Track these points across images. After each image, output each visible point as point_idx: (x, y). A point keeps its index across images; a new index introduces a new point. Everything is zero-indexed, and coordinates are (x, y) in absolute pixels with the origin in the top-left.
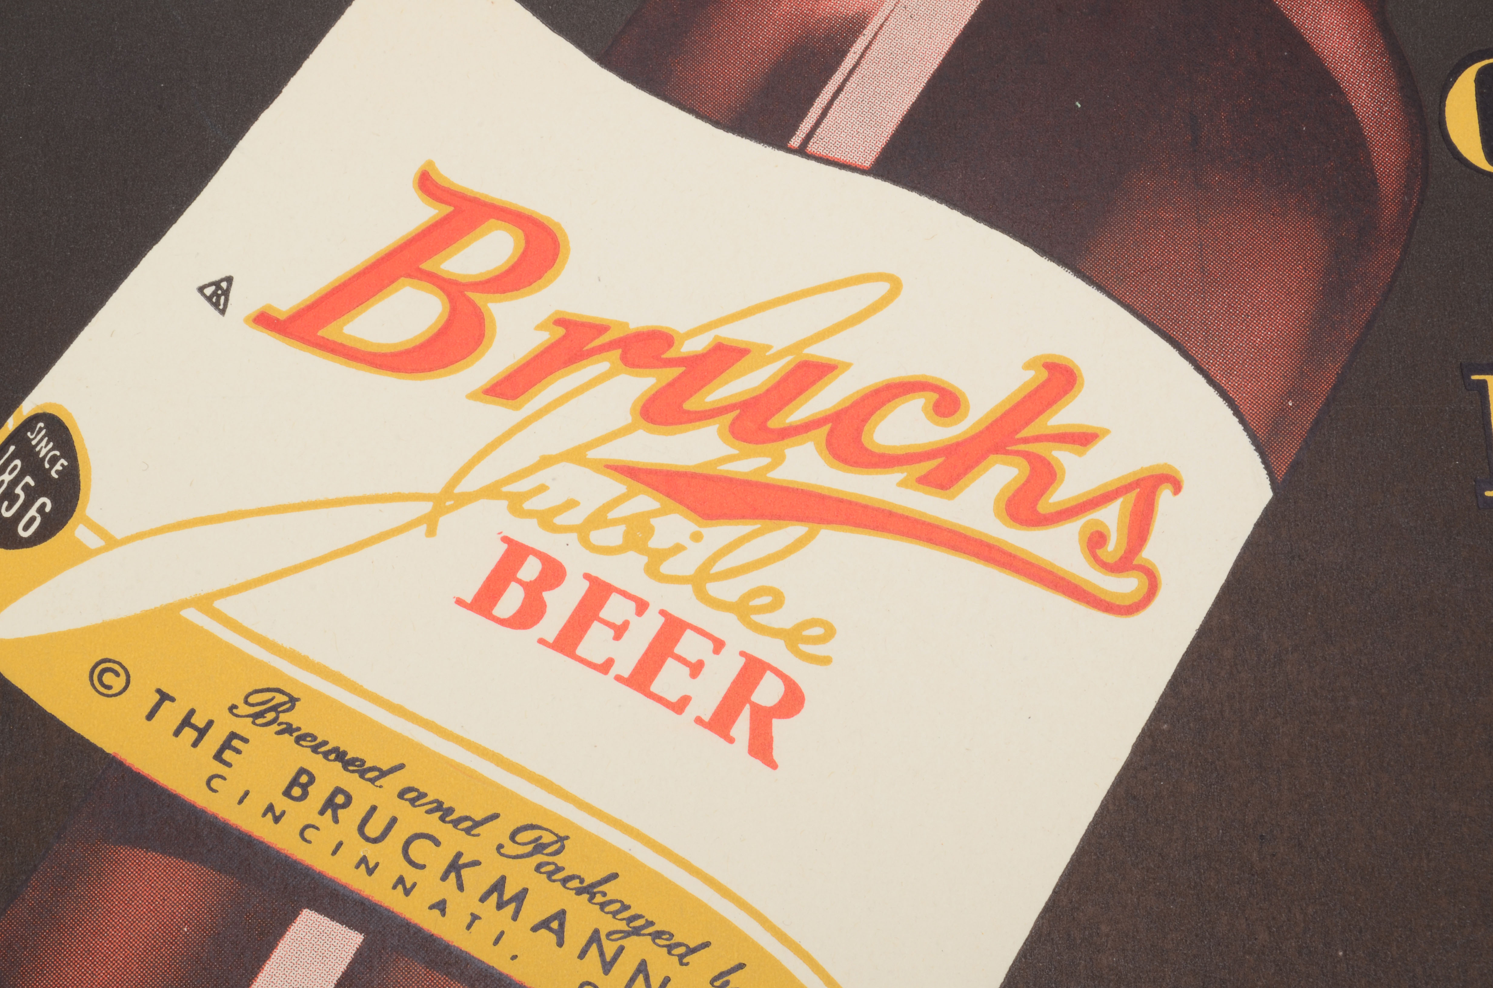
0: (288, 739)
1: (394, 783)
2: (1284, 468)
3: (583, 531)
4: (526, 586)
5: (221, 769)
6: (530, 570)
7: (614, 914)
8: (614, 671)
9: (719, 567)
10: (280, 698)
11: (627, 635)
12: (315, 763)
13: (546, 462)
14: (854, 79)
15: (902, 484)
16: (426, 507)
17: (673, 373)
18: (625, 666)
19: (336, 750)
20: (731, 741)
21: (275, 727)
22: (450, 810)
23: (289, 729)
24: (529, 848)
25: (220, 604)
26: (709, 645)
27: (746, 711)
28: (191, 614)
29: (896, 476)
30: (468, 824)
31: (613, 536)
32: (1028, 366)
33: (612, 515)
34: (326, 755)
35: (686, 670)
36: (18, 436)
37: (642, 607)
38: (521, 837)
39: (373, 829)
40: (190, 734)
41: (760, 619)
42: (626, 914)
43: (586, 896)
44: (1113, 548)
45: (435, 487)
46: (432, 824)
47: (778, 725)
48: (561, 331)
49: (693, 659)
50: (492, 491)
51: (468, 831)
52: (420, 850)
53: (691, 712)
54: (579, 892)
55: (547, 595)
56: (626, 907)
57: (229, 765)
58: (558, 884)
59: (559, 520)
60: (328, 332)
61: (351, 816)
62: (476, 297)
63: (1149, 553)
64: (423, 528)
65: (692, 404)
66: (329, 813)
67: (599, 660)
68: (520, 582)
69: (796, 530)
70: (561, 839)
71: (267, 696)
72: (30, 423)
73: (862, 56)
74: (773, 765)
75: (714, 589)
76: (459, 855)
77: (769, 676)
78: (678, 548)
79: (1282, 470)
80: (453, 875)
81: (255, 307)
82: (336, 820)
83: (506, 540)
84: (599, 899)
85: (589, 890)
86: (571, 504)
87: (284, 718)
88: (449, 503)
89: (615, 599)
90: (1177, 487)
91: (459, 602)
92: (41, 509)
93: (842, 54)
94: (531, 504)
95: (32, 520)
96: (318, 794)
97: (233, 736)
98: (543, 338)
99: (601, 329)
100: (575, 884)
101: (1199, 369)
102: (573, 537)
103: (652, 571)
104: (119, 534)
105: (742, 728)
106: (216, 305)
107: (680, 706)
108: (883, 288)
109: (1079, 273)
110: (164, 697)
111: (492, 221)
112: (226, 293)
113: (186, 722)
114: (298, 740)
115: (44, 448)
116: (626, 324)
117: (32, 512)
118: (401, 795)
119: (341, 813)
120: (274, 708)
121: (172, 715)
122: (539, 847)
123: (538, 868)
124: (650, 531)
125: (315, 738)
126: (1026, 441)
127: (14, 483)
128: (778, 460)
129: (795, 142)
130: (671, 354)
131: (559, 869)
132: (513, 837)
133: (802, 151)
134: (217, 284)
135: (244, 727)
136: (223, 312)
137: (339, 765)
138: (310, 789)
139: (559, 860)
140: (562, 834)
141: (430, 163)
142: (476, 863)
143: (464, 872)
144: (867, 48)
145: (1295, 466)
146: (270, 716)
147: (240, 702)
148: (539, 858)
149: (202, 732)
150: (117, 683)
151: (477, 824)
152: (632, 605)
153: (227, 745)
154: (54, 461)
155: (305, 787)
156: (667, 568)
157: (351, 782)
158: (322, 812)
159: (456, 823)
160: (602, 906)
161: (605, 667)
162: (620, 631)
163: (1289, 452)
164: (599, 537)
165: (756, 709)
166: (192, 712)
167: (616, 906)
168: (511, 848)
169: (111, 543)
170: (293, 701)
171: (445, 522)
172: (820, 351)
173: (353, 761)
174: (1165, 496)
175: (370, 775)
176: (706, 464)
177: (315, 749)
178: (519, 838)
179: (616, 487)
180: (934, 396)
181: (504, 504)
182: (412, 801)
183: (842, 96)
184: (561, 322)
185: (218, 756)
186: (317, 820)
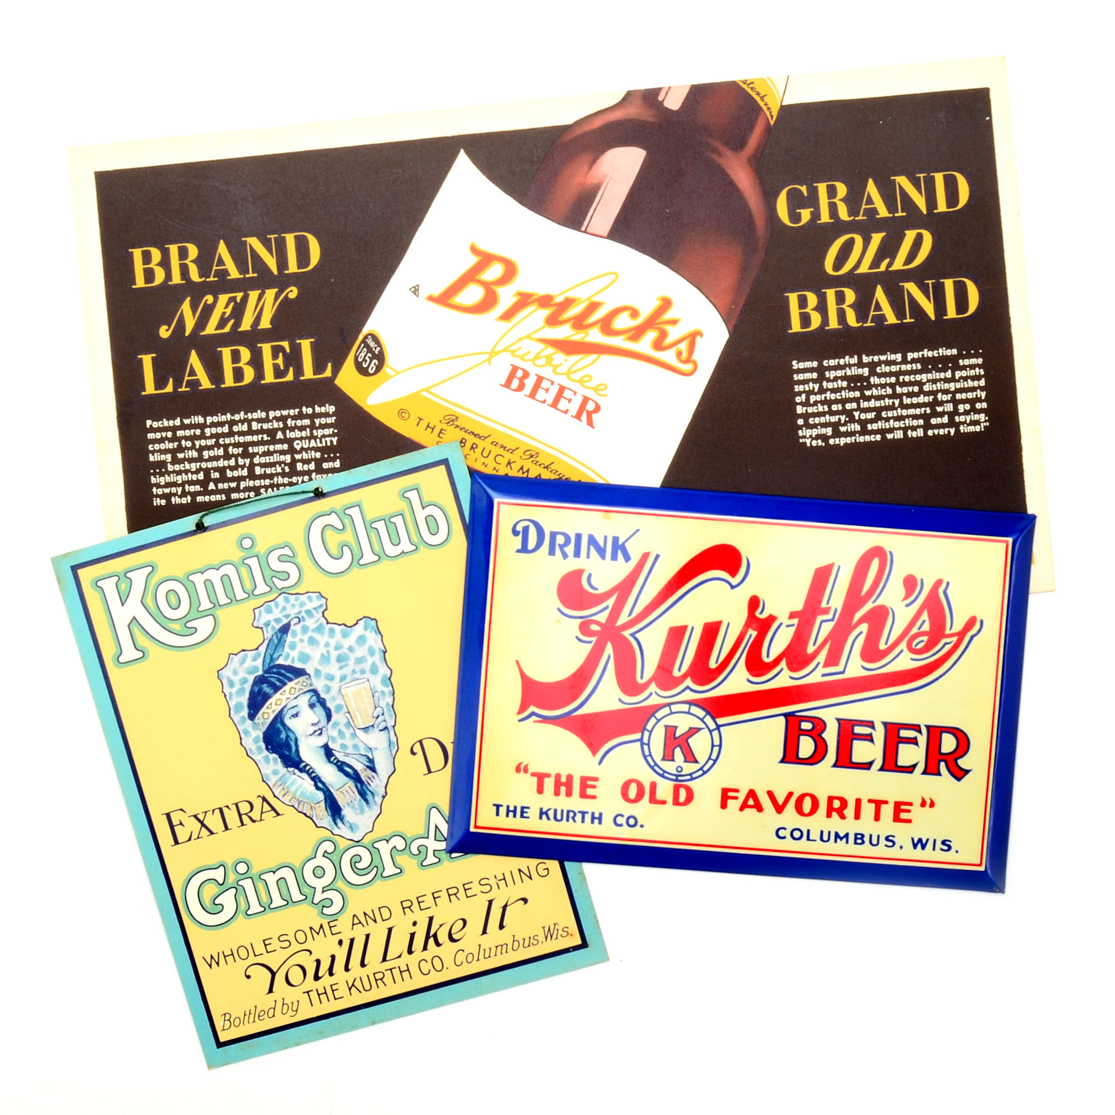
0: (458, 429)
1: (489, 440)
2: (732, 327)
3: (533, 360)
4: (519, 379)
5: (440, 440)
6: (519, 374)
7: (554, 473)
8: (547, 403)
9: (573, 370)
10: (454, 417)
11: (549, 392)
12: (466, 436)
13: (520, 339)
14: (599, 206)
15: (624, 340)
16: (487, 356)
17: (553, 309)
18: (550, 401)
19: (471, 432)
20: (581, 421)
21: (453, 426)
22: (505, 447)
23: (457, 427)
24: (529, 456)
25: (432, 390)
26: (573, 393)
27: (585, 413)
28: (424, 394)
29: (622, 337)
30: (511, 451)
31: (541, 362)
32: (657, 300)
33: (541, 355)
34: (469, 433)
35: (567, 401)
36: (364, 341)
37: (552, 383)
38: (526, 453)
39: (485, 454)
40: (429, 430)
41: (586, 384)
42: (558, 473)
43: (546, 469)
44: (684, 355)
45: (489, 350)
46: (501, 451)
47: (594, 416)
48: (519, 297)
49: (568, 398)
50: (505, 350)
51: (512, 453)
52: (499, 459)
53: (570, 413)
54: (544, 468)
55: (525, 381)
56: (557, 472)
57: (442, 438)
58: (538, 467)
59: (526, 358)
60: (450, 301)
61: (479, 451)
62: (494, 287)
63: (695, 357)
64: (487, 363)
65: (560, 319)
66: (472, 450)
67: (542, 400)
68: (517, 378)
69: (594, 356)
70: (537, 453)
71: (450, 417)
72: (366, 337)
73: (601, 197)
74: (593, 427)
75: (572, 376)
76: (510, 460)
77: (590, 401)
78: (561, 364)
79: (731, 330)
80: (509, 466)
81: (427, 295)
82: (474, 452)
83: (512, 365)
84: (549, 470)
85: (547, 467)
86: (529, 353)
87: (455, 423)
88: (494, 354)
89: (544, 381)
90: (701, 335)
91: (501, 385)
92: (375, 364)
93: (595, 197)
94: (517, 353)
95: (373, 367)
96: (469, 445)
97: (442, 430)
98: (515, 299)
99: (530, 295)
100: (542, 466)
101: (707, 297)
102: (531, 363)
103: (554, 372)
104: (399, 370)
105: (584, 417)
106: (415, 294)
107: (566, 412)
108: (613, 277)
109: (670, 268)
110: (421, 419)
111: (495, 262)
112: (418, 290)
113: (428, 426)
114: (461, 429)
115: (372, 344)
116: (538, 294)
117: (372, 365)
118: (492, 443)
119: (475, 450)
120: (452, 421)
121: (423, 424)
122: (532, 456)
123: (532, 462)
124: (552, 359)
125: (465, 429)
126: (658, 324)
127: (365, 356)
128: (587, 334)
129: (583, 229)
130: (553, 302)
131: (538, 462)
132: (524, 453)
133: (585, 232)
134: (414, 287)
135: (444, 427)
136: (418, 296)
137: (473, 436)
138: (466, 444)
139: (537, 459)
140: (537, 451)
141: (473, 243)
142: (514, 462)
143: (512, 464)
144: (602, 195)
145: (735, 326)
146: (452, 423)
147: (442, 419)
148: (532, 459)
149: (433, 429)
150: (406, 416)
151: (514, 451)
152: (550, 383)
153: (440, 432)
154: (376, 348)
155: (464, 443)
156: (558, 370)
157: (477, 440)
158: (470, 450)
159: (508, 450)
160: (551, 471)
161: (544, 402)
162: (547, 390)
163: (733, 323)
164: (538, 362)
165: (587, 411)
166: (429, 423)
167: (554, 472)
168: (524, 457)
169: (397, 373)
170: (457, 418)
171: (493, 360)
172: (596, 299)
173: (477, 435)
174: (698, 338)
175: (482, 438)
176: (567, 337)
177: (466, 432)
178: (526, 454)
179: (541, 346)
180: (630, 311)
181: (509, 353)
182: (495, 445)
183: (596, 212)
184: (519, 294)
185: (439, 436)
186: (468, 452)
